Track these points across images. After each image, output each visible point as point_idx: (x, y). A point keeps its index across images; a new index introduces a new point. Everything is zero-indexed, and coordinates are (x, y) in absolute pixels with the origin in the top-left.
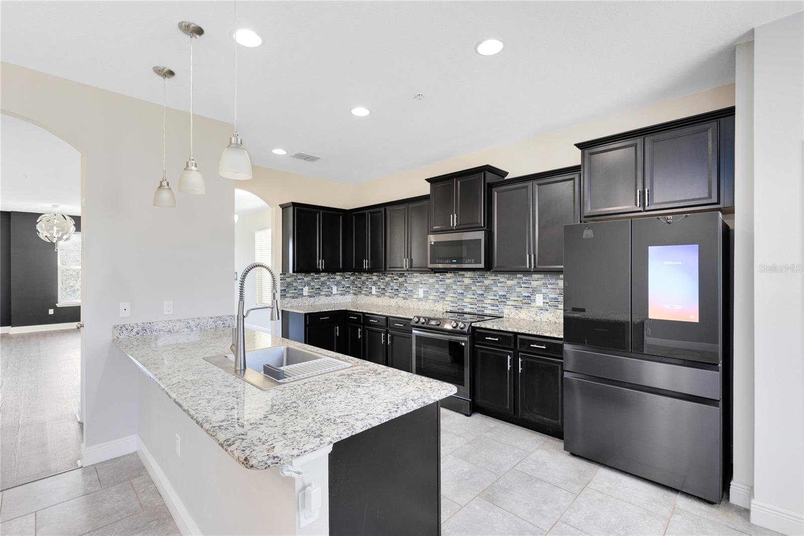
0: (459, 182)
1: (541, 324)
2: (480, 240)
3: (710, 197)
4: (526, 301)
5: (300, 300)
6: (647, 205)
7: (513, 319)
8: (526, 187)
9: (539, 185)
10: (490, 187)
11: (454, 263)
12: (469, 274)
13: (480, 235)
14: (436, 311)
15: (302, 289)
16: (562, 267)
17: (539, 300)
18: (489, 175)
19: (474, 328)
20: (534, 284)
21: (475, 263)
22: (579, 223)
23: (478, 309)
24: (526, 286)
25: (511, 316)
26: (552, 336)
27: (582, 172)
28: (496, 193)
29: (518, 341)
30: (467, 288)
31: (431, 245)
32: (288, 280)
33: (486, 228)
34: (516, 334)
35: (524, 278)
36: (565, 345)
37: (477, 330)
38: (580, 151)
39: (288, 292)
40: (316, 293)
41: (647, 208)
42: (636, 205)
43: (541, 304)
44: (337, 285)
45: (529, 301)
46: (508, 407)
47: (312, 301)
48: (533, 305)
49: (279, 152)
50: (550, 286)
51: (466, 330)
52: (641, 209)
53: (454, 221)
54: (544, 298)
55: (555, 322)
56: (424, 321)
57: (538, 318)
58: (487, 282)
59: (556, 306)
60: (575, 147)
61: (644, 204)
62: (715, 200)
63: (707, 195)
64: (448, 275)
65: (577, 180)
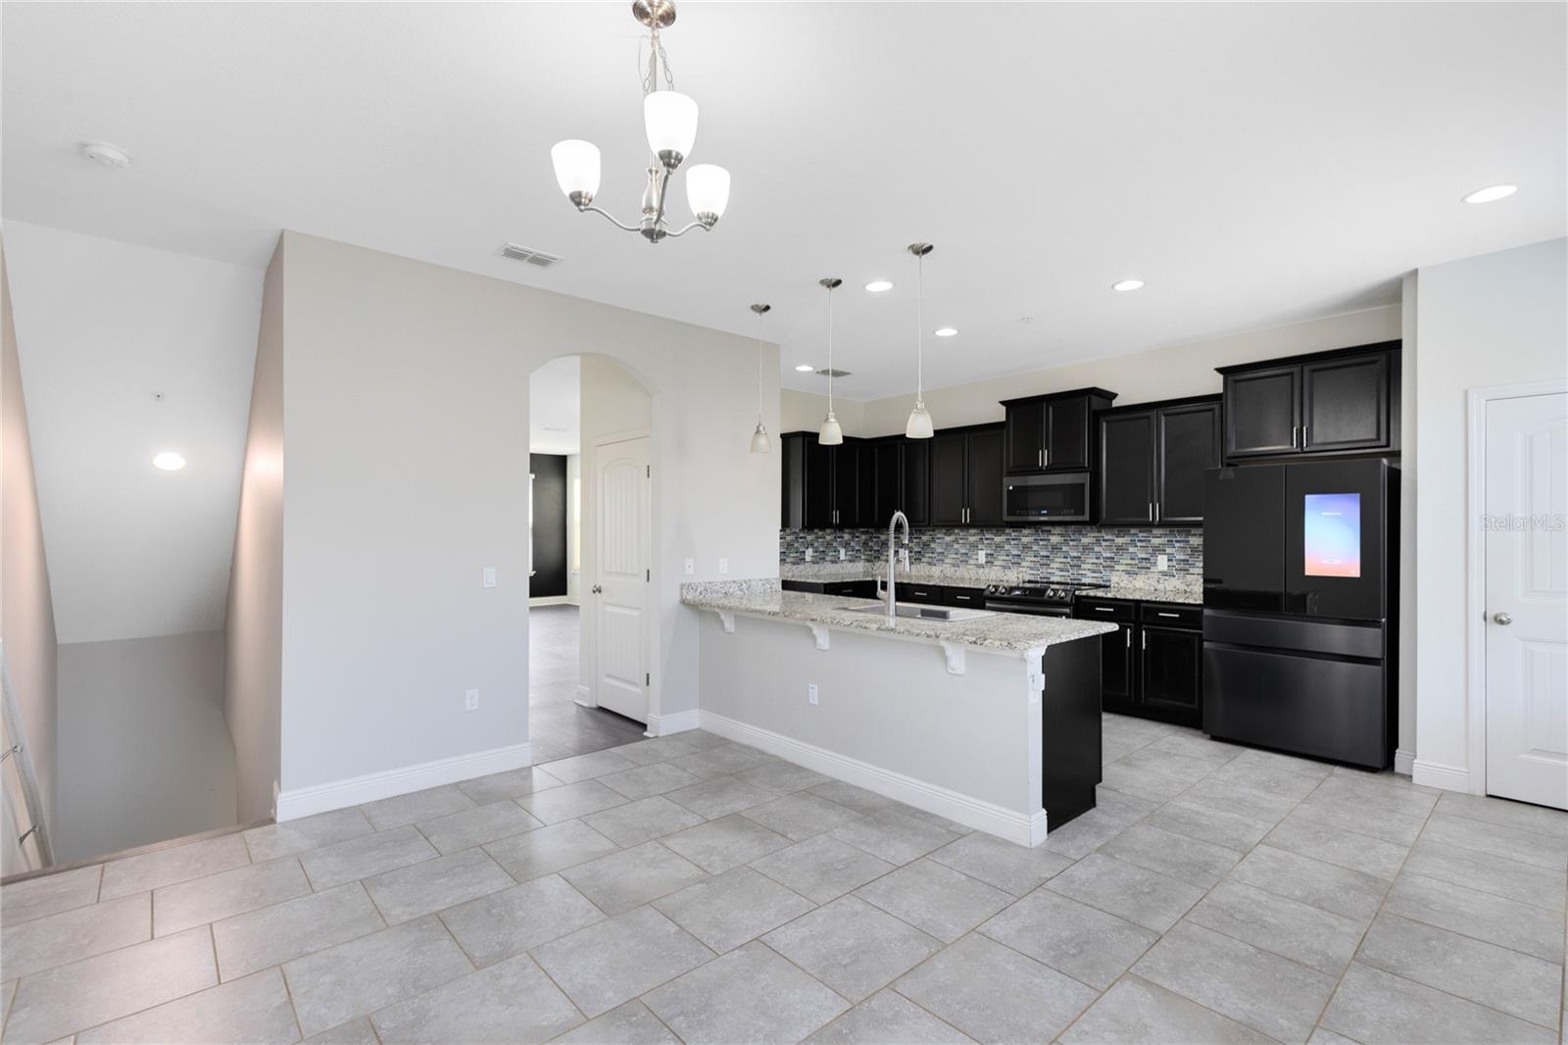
0: (1051, 409)
1: (1165, 593)
2: (1083, 485)
3: (1378, 438)
4: (1144, 564)
5: (802, 567)
6: (1305, 445)
7: (1125, 588)
8: (1148, 418)
9: (1166, 415)
10: (1096, 416)
11: (1044, 515)
12: (1057, 530)
13: (1085, 478)
14: (1007, 581)
15: (804, 552)
16: (1201, 519)
17: (1162, 563)
18: (1094, 399)
19: (1078, 598)
20: (1156, 541)
21: (1075, 514)
22: (1220, 466)
23: (1072, 577)
24: (1144, 544)
25: (1122, 585)
26: (1186, 602)
27: (1224, 401)
28: (1104, 424)
29: (1142, 610)
30: (1055, 548)
31: (1008, 490)
32: (789, 538)
33: (1090, 469)
34: (1138, 602)
35: (1140, 535)
36: (1205, 610)
37: (1083, 600)
38: (1221, 377)
39: (788, 556)
40: (819, 559)
41: (1305, 450)
42: (1292, 444)
43: (1165, 569)
44: (845, 547)
45: (1149, 565)
46: (1127, 694)
47: (816, 570)
48: (1153, 569)
49: (805, 368)
50: (1177, 545)
51: (1068, 599)
52: (1299, 450)
53: (1044, 458)
54: (1169, 560)
55: (1186, 592)
56: (1003, 591)
57: (1160, 587)
58: (1085, 540)
59: (1186, 570)
60: (1215, 372)
61: (1302, 444)
62: (1383, 441)
63: (1374, 437)
64: (1026, 531)
65: (1217, 411)
